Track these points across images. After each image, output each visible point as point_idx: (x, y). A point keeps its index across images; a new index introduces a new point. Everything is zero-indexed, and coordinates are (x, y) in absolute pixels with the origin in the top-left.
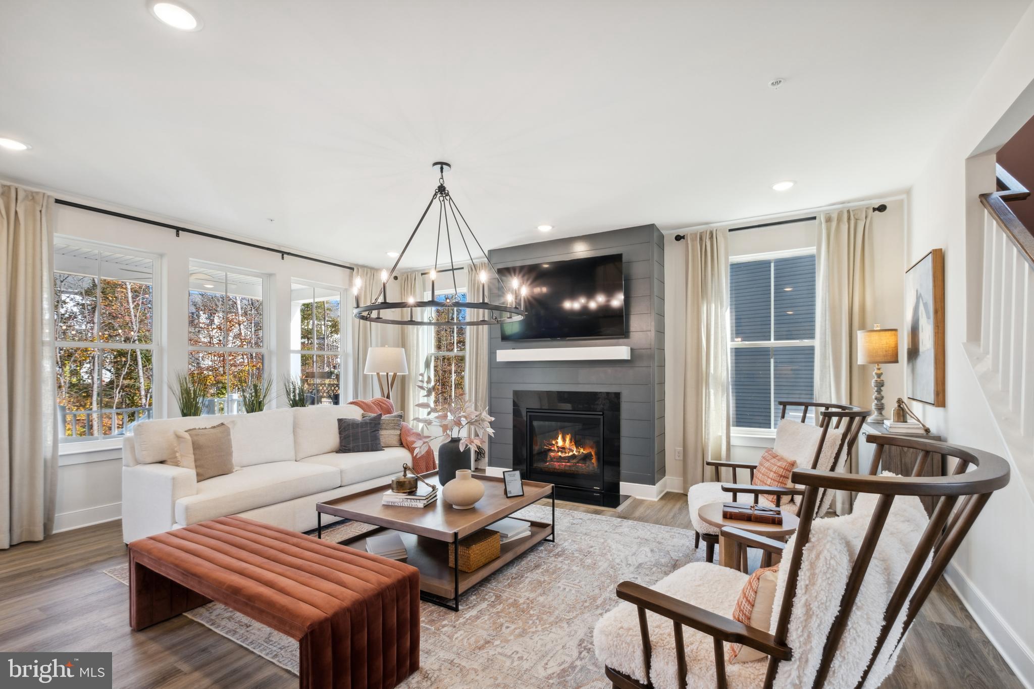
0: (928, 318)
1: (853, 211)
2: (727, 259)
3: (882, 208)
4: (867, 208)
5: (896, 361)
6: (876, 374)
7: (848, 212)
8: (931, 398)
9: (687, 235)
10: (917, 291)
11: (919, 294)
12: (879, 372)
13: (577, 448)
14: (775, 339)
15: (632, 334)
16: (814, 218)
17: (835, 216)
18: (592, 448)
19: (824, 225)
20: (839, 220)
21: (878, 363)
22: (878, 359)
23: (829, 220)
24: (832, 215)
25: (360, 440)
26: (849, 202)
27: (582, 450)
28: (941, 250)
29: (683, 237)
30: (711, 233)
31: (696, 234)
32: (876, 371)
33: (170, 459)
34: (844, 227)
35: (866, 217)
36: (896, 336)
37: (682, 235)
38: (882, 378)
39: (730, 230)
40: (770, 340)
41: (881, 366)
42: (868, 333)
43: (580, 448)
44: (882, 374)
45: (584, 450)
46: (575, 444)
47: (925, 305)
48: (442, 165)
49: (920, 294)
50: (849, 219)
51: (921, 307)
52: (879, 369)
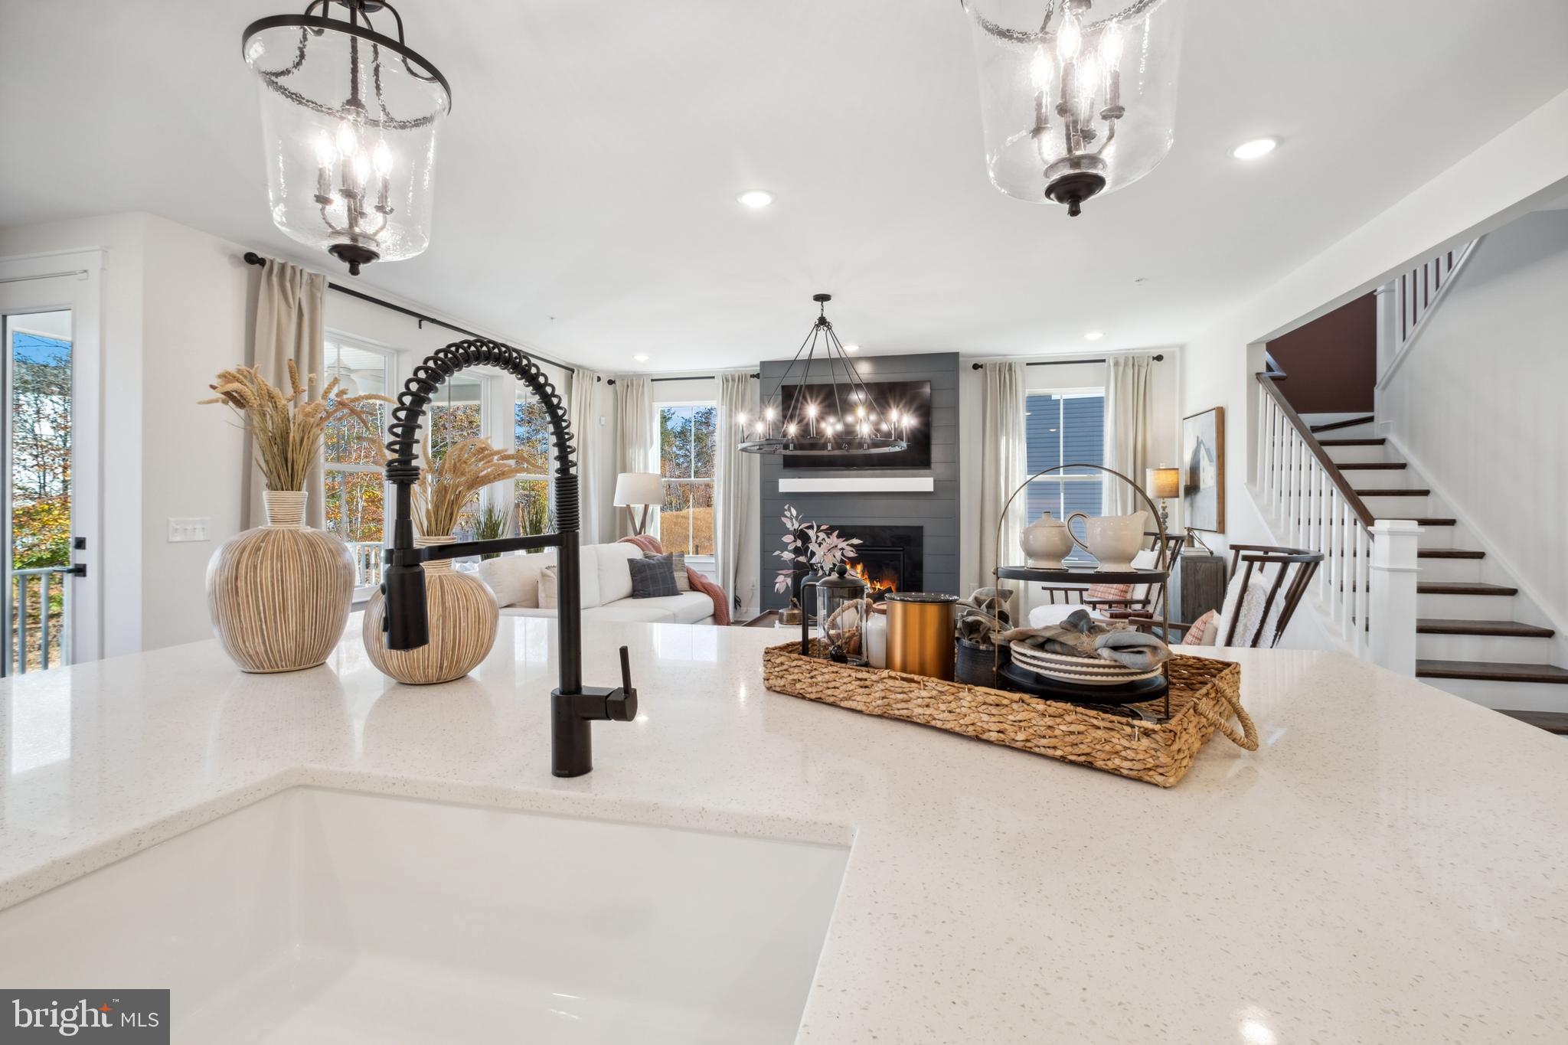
0: (1211, 461)
1: (1137, 357)
2: (1024, 391)
3: (1159, 358)
4: (1148, 357)
5: (1178, 496)
6: (1162, 507)
7: (1133, 358)
8: (1214, 526)
9: (986, 364)
10: (1198, 438)
11: (1200, 440)
12: (1164, 505)
13: (872, 582)
14: (1064, 474)
15: (933, 465)
16: (1104, 361)
17: (1122, 361)
18: (893, 582)
19: (1112, 368)
20: (1126, 364)
21: (1163, 497)
22: (1166, 494)
23: (1116, 364)
24: (1120, 360)
25: (661, 582)
26: (1133, 349)
27: (878, 586)
28: (1222, 408)
29: (981, 367)
30: (1010, 366)
31: (995, 365)
32: (1161, 505)
33: (519, 602)
34: (1130, 372)
35: (1148, 365)
36: (1178, 473)
37: (980, 364)
38: (1166, 510)
39: (1028, 364)
40: (1059, 474)
41: (1166, 500)
42: (1156, 471)
43: (875, 582)
44: (1166, 507)
45: (881, 586)
46: (869, 578)
47: (1208, 451)
48: (822, 298)
49: (1202, 441)
50: (1133, 365)
51: (1203, 452)
52: (1164, 503)
